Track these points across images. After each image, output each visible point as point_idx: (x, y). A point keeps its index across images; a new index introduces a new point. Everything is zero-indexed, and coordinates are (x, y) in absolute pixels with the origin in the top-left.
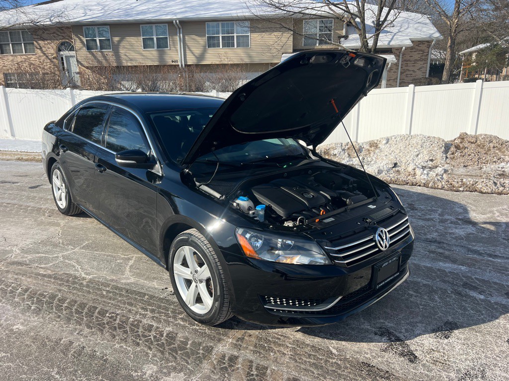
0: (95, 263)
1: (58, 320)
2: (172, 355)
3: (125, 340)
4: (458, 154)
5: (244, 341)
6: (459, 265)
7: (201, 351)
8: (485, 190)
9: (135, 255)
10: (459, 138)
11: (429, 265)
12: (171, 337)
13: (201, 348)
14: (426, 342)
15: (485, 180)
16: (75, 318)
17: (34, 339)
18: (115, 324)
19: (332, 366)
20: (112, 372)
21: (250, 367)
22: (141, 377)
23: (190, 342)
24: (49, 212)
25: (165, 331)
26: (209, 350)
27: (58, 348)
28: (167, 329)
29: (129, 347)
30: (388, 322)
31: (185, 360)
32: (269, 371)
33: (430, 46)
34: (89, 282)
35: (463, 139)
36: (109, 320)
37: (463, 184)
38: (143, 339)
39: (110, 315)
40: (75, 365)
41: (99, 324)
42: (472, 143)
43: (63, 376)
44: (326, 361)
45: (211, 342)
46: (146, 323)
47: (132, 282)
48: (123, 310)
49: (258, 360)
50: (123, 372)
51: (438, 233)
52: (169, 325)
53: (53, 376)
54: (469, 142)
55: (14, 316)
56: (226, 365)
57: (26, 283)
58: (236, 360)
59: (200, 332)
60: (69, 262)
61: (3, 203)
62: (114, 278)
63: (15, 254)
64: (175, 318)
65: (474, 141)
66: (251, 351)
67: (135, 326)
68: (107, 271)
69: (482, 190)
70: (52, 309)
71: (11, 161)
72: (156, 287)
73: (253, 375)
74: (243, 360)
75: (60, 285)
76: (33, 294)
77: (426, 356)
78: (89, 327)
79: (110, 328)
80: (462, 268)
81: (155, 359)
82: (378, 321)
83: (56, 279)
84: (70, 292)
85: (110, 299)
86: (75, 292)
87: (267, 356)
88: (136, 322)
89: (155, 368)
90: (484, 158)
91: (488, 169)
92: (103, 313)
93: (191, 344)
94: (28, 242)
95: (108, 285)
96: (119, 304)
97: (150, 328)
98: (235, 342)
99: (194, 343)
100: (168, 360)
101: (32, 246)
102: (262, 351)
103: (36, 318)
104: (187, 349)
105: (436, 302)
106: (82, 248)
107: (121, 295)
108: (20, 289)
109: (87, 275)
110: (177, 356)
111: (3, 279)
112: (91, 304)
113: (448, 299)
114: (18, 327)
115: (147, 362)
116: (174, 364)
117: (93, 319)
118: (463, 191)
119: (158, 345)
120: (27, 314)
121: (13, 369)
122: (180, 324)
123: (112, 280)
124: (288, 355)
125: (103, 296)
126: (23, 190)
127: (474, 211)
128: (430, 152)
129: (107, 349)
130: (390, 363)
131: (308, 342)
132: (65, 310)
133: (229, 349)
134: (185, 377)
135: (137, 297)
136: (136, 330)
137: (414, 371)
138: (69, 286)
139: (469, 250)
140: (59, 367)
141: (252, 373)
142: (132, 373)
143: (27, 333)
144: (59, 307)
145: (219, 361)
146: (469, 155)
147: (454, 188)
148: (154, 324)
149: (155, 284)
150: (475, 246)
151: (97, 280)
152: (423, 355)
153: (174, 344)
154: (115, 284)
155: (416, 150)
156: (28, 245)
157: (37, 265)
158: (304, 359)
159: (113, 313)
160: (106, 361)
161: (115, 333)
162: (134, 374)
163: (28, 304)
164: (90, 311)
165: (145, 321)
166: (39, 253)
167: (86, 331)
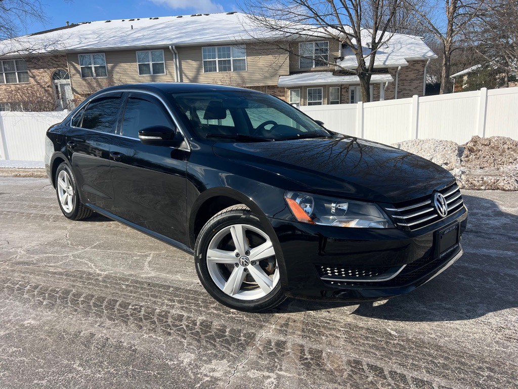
0: (110, 261)
1: (75, 313)
2: (210, 342)
3: (154, 330)
4: (472, 157)
5: (290, 327)
6: (504, 250)
7: (243, 338)
8: (507, 187)
9: (153, 252)
10: (471, 141)
11: (472, 252)
12: (206, 326)
13: (242, 335)
14: (492, 321)
15: (506, 178)
16: (94, 311)
17: (49, 332)
18: (140, 315)
19: (395, 347)
20: (144, 362)
21: (302, 351)
22: (178, 365)
23: (228, 330)
24: (54, 218)
25: (198, 320)
26: (251, 337)
27: (78, 340)
28: (200, 318)
29: (160, 336)
30: (446, 304)
31: (225, 347)
32: (324, 355)
33: (425, 65)
34: (105, 277)
35: (476, 142)
36: (132, 311)
37: (484, 183)
38: (174, 329)
39: (133, 307)
40: (99, 356)
41: (122, 316)
42: (485, 145)
43: (87, 368)
44: (387, 343)
45: (252, 329)
46: (175, 313)
47: (153, 276)
48: (146, 302)
49: (308, 344)
50: (156, 361)
51: (472, 224)
52: (201, 314)
53: (75, 369)
54: (483, 145)
55: (23, 311)
56: (274, 350)
57: (35, 281)
58: (284, 345)
59: (237, 320)
60: (81, 260)
61: (3, 212)
62: (133, 273)
63: (21, 254)
64: (206, 307)
65: (488, 143)
66: (300, 335)
67: (163, 316)
68: (124, 267)
69: (504, 187)
70: (67, 303)
71: (8, 178)
72: (181, 279)
73: (307, 359)
74: (292, 345)
75: (73, 281)
76: (44, 290)
77: (497, 334)
78: (111, 319)
79: (136, 319)
80: (509, 253)
81: (191, 347)
82: (433, 303)
83: (68, 276)
84: (85, 287)
85: (131, 292)
86: (90, 287)
87: (318, 340)
88: (163, 313)
89: (193, 356)
90: (499, 160)
91: (506, 170)
92: (125, 305)
93: (229, 332)
94: (34, 244)
95: (127, 280)
96: (141, 296)
97: (180, 318)
98: (278, 328)
99: (232, 331)
100: (206, 348)
101: (38, 247)
102: (311, 335)
103: (50, 313)
104: (225, 336)
105: (491, 283)
106: (94, 247)
107: (142, 288)
108: (29, 286)
109: (102, 271)
110: (215, 343)
111: (9, 278)
112: (110, 297)
113: (503, 281)
114: (30, 322)
115: (184, 351)
116: (214, 352)
117: (114, 311)
118: (485, 189)
119: (192, 333)
120: (39, 309)
121: (27, 363)
122: (214, 314)
123: (131, 275)
124: (342, 338)
125: (123, 290)
126: (23, 201)
127: (502, 205)
128: (444, 155)
129: (134, 339)
130: (459, 342)
131: (361, 325)
132: (82, 304)
133: (273, 335)
134: (229, 364)
135: (160, 289)
136: (165, 320)
137: (488, 348)
138: (84, 282)
139: (509, 237)
140: (80, 359)
141: (305, 357)
142: (167, 362)
143: (40, 327)
144: (75, 302)
145: (265, 347)
146: (484, 157)
147: (476, 187)
148: (184, 314)
149: (179, 277)
150: (515, 234)
151: (113, 275)
152: (494, 332)
153: (211, 332)
154: (134, 278)
155: (429, 154)
156: (33, 247)
157: (45, 264)
158: (362, 341)
159: (136, 305)
160: (135, 351)
161: (141, 324)
162: (169, 363)
163: (39, 300)
164: (110, 304)
165: (173, 311)
166: (47, 253)
167: (108, 323)
